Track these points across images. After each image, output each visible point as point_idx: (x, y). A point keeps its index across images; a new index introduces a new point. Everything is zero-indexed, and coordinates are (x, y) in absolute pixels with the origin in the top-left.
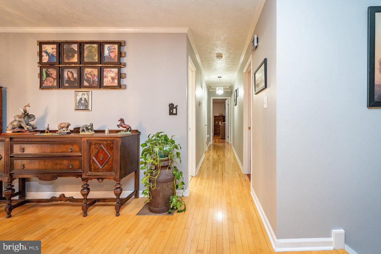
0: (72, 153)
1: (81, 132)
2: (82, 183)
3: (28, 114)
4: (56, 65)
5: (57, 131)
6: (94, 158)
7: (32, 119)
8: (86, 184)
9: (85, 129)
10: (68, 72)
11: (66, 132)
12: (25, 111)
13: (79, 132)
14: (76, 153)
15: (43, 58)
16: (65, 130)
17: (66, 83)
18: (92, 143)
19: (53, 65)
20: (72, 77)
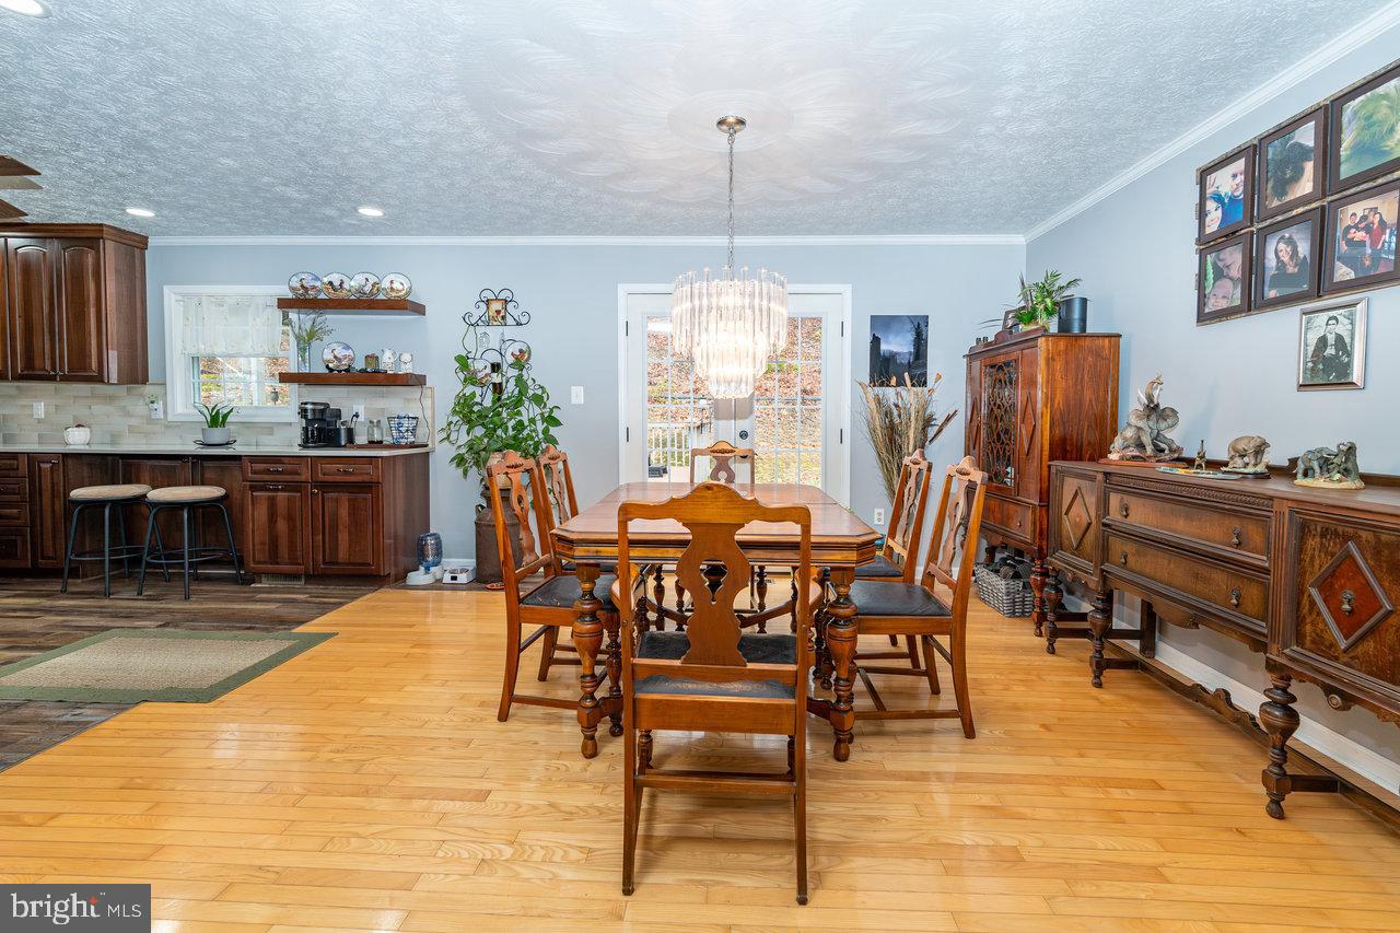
0: (1238, 551)
1: (1300, 475)
2: (1268, 680)
3: (1157, 406)
4: (1243, 231)
5: (1226, 464)
6: (1314, 592)
7: (1170, 421)
8: (1284, 690)
9: (1315, 465)
10: (1278, 242)
11: (1250, 469)
12: (1150, 398)
13: (1294, 476)
14: (1251, 554)
15: (1208, 219)
16: (1248, 464)
17: (1271, 287)
18: (1312, 527)
19: (1234, 233)
20: (1291, 258)
